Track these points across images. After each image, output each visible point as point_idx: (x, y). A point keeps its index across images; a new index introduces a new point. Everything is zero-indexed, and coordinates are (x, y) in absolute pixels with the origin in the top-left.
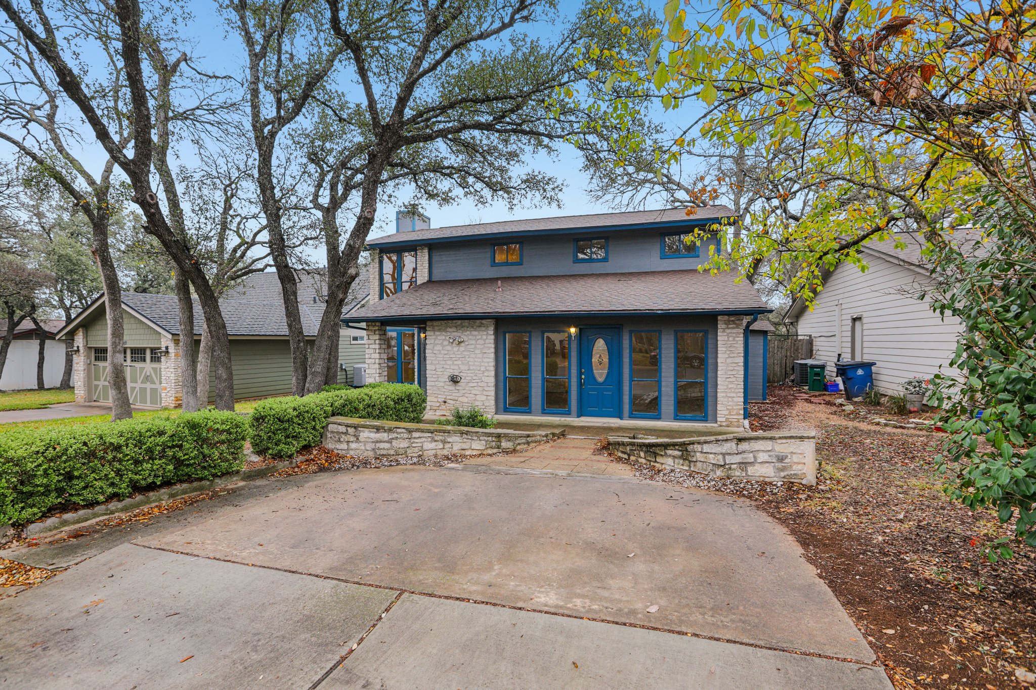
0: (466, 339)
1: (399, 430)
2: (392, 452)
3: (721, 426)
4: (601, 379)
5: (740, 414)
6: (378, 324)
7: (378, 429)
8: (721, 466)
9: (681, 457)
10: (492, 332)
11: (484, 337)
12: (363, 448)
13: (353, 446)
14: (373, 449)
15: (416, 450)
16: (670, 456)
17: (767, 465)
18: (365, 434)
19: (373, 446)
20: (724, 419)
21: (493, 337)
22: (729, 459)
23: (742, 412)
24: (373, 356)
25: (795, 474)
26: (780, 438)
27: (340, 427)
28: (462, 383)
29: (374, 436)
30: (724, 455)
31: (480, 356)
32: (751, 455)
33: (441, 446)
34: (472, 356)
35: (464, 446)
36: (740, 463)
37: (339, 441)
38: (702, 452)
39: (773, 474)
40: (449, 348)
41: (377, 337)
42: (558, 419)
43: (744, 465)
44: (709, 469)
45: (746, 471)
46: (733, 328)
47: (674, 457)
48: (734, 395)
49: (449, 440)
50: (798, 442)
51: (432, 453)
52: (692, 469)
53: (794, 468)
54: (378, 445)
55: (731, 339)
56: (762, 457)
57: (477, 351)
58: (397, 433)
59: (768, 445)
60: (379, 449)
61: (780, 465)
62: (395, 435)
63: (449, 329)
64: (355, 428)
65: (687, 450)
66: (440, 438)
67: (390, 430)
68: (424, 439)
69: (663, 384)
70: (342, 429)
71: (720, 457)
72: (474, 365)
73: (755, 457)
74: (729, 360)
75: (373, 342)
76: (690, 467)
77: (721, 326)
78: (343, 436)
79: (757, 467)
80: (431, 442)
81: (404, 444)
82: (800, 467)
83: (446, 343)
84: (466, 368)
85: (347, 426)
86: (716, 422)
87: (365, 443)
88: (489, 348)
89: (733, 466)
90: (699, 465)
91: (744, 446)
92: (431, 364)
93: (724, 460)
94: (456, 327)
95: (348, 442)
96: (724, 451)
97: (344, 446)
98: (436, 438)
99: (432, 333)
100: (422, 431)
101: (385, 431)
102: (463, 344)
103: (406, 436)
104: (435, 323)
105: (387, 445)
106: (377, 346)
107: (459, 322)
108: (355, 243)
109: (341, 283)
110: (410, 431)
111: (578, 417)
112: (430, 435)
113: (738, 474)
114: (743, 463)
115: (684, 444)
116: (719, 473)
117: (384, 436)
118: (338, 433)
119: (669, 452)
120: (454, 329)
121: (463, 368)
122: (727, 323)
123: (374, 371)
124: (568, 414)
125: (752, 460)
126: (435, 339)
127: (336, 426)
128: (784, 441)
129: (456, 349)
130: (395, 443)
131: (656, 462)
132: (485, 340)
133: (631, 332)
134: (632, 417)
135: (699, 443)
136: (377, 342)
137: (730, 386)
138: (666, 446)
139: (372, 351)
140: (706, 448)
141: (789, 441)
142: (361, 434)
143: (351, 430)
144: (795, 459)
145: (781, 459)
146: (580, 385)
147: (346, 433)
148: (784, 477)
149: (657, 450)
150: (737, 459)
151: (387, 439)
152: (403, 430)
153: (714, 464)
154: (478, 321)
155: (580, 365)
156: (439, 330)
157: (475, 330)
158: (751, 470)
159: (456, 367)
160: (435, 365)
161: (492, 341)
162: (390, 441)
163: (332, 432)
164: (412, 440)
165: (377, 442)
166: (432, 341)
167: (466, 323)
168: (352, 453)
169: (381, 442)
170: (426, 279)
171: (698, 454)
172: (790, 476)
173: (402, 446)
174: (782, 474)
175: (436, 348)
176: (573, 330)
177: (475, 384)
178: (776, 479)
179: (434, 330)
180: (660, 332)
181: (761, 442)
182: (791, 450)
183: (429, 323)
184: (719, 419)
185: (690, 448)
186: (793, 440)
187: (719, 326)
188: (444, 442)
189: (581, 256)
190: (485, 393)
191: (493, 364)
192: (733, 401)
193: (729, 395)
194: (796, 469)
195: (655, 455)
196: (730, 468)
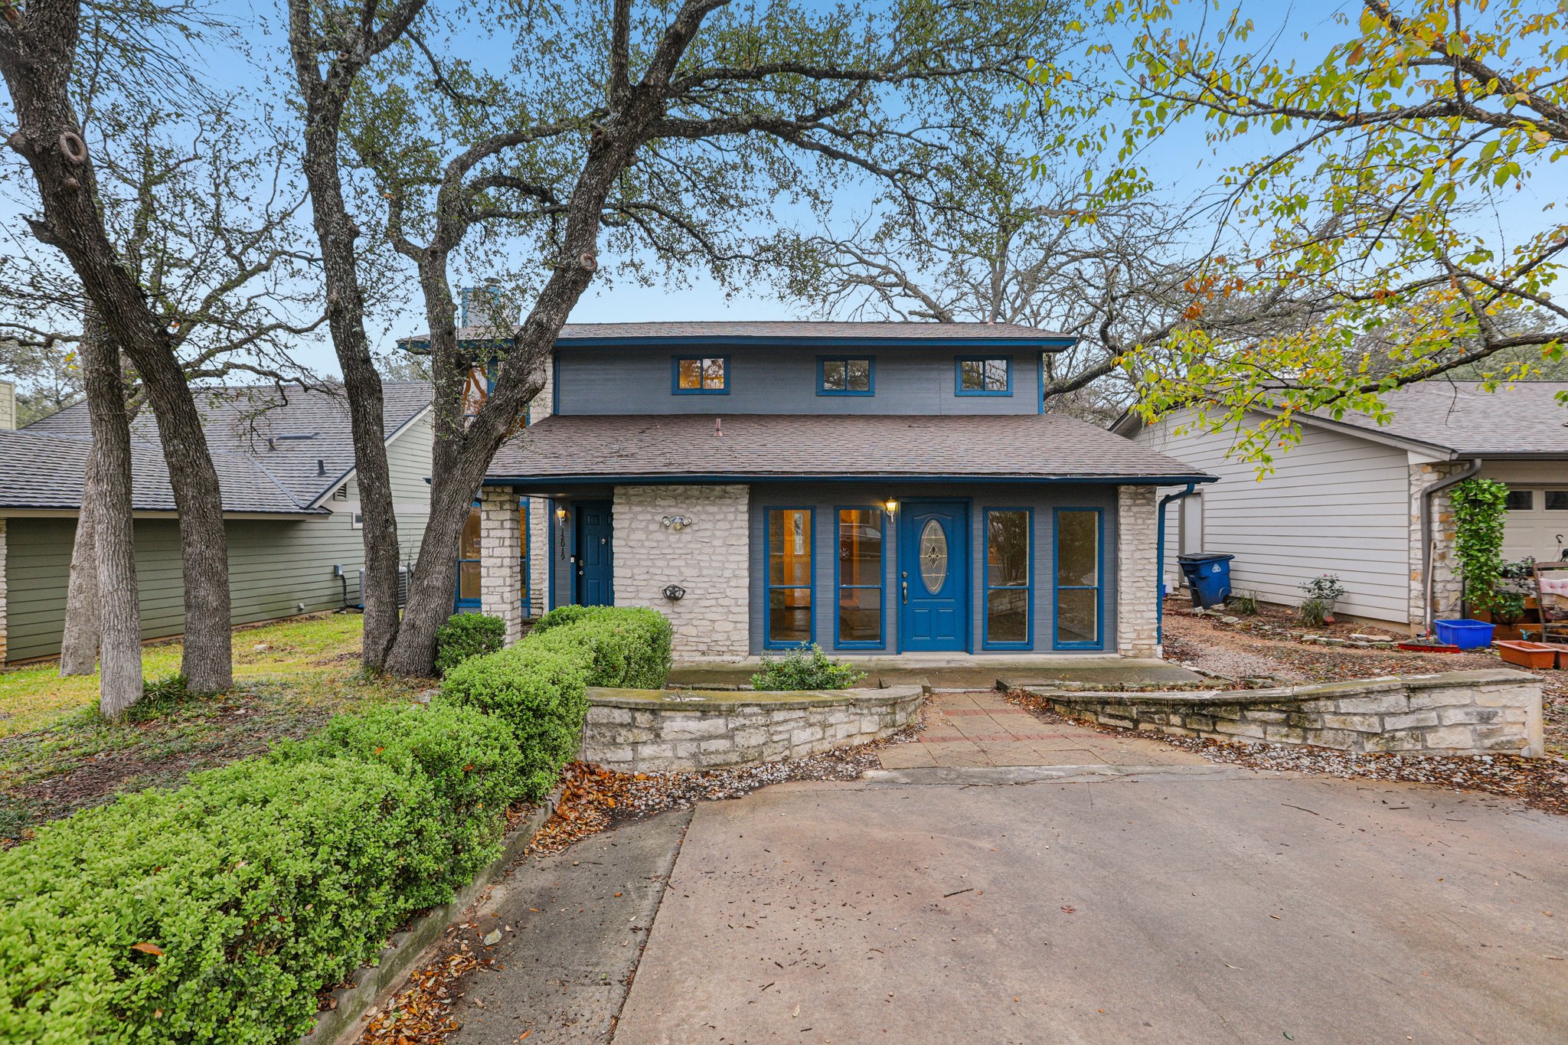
0: (695, 521)
1: (747, 710)
2: (734, 757)
3: (1126, 657)
4: (935, 589)
5: (1151, 637)
6: (509, 490)
7: (704, 711)
8: (1375, 734)
9: (1286, 722)
10: (745, 508)
11: (731, 517)
12: (669, 754)
13: (646, 751)
14: (694, 756)
15: (779, 747)
16: (1254, 721)
17: (1461, 728)
18: (676, 725)
19: (692, 748)
20: (1130, 647)
21: (746, 516)
22: (1390, 723)
23: (1155, 634)
24: (497, 552)
25: (1508, 742)
26: (1488, 683)
27: (616, 712)
28: (687, 601)
29: (696, 726)
30: (1381, 716)
31: (723, 550)
32: (1434, 714)
33: (820, 736)
34: (705, 550)
35: (853, 730)
36: (1411, 729)
37: (614, 742)
38: (1335, 713)
39: (1471, 744)
40: (660, 536)
41: (507, 515)
42: (866, 658)
43: (1418, 732)
44: (1349, 741)
45: (1424, 740)
46: (1142, 505)
47: (1265, 723)
48: (1144, 608)
49: (832, 720)
50: (1515, 688)
51: (804, 750)
52: (1309, 742)
53: (1507, 730)
54: (704, 745)
55: (1140, 521)
56: (1454, 716)
57: (715, 543)
58: (745, 716)
59: (1465, 696)
60: (707, 753)
61: (1483, 728)
62: (741, 721)
63: (659, 502)
64: (653, 712)
65: (1299, 711)
66: (819, 717)
67: (731, 711)
68: (793, 724)
69: (1036, 593)
70: (621, 716)
71: (1375, 720)
72: (710, 567)
73: (1439, 717)
74: (1137, 555)
75: (497, 524)
76: (1305, 738)
77: (1124, 501)
78: (624, 732)
79: (1442, 733)
80: (804, 728)
81: (757, 738)
82: (1515, 729)
83: (654, 527)
84: (695, 572)
85: (634, 709)
86: (1116, 650)
87: (675, 743)
88: (739, 536)
89: (1401, 734)
90: (1328, 735)
91: (1421, 700)
92: (624, 566)
93: (1383, 725)
94: (675, 497)
95: (635, 744)
96: (1383, 710)
97: (626, 754)
98: (812, 720)
99: (626, 509)
100: (790, 707)
101: (720, 715)
102: (688, 530)
103: (761, 720)
104: (632, 491)
105: (723, 744)
106: (507, 533)
107: (681, 489)
108: (550, 319)
109: (507, 402)
110: (768, 710)
111: (899, 653)
112: (801, 713)
113: (1407, 746)
114: (1417, 728)
115: (1295, 700)
116: (1370, 746)
117: (717, 724)
118: (610, 725)
119: (1250, 715)
120: (672, 502)
121: (688, 572)
122: (1135, 496)
123: (500, 582)
124: (881, 648)
125: (1436, 722)
126: (632, 520)
127: (606, 710)
128: (1492, 688)
129: (673, 538)
130: (740, 739)
131: (1215, 731)
132: (731, 522)
133: (986, 510)
134: (987, 649)
135: (1330, 697)
136: (508, 524)
137: (1139, 594)
138: (1244, 705)
139: (496, 542)
140: (1345, 706)
141: (1500, 687)
142: (667, 725)
143: (643, 719)
144: (1510, 716)
145: (1486, 718)
146: (901, 597)
147: (631, 726)
148: (1491, 748)
149: (1222, 712)
150: (1408, 721)
151: (722, 730)
152: (756, 709)
153: (1359, 732)
154: (718, 488)
155: (901, 565)
156: (640, 503)
157: (714, 504)
158: (1431, 739)
159: (675, 572)
160: (631, 568)
161: (746, 524)
162: (729, 735)
163: (596, 725)
164: (772, 729)
165: (703, 738)
166: (626, 524)
167: (695, 490)
168: (643, 767)
169: (710, 737)
170: (549, 411)
171: (1327, 717)
172: (1501, 745)
173: (753, 742)
174: (1488, 743)
175: (633, 536)
176: (892, 506)
177: (713, 602)
178: (1475, 751)
179: (629, 503)
180: (1032, 511)
181: (1451, 692)
182: (1504, 702)
183: (618, 490)
184: (1122, 646)
185: (1306, 707)
186: (1507, 687)
187: (1122, 502)
188: (825, 726)
189: (827, 386)
190: (731, 617)
191: (746, 565)
192: (1142, 618)
193: (1137, 608)
194: (1510, 733)
195: (1215, 719)
196: (1393, 738)
